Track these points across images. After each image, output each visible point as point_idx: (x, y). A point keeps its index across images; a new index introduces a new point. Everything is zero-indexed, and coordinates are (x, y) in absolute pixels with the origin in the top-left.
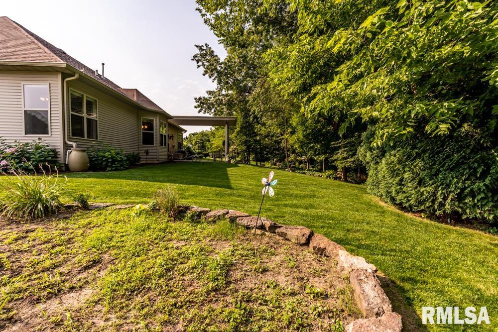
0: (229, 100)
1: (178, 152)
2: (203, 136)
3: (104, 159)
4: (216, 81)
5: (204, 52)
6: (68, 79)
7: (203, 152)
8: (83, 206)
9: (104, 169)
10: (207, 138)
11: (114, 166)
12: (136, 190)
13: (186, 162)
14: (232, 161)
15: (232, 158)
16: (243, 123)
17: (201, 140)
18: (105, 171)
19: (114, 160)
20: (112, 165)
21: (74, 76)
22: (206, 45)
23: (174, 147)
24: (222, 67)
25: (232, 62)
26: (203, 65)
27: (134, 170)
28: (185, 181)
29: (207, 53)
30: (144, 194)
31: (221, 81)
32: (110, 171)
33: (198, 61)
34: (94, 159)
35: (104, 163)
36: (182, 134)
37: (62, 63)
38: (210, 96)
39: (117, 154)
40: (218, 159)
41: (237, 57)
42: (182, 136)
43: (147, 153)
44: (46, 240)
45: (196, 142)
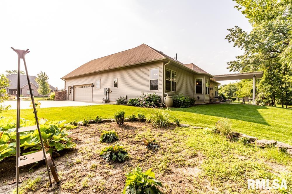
0: (255, 60)
1: (216, 97)
2: (231, 87)
3: (179, 102)
4: (244, 49)
5: (234, 32)
6: (165, 64)
7: (232, 98)
8: (177, 125)
9: (179, 107)
10: (234, 88)
11: (184, 105)
12: (200, 119)
13: (222, 104)
14: (260, 104)
15: (260, 102)
16: (268, 75)
17: (229, 89)
18: (180, 108)
19: (184, 102)
20: (183, 105)
21: (168, 62)
22: (236, 27)
23: (213, 94)
24: (249, 38)
25: (258, 32)
26: (233, 40)
27: (194, 108)
28: (227, 116)
29: (236, 32)
30: (204, 122)
31: (248, 47)
32: (183, 107)
33: (229, 39)
34: (175, 101)
35: (179, 104)
36: (218, 86)
37: (164, 58)
38: (238, 59)
39: (185, 99)
40: (246, 103)
41: (262, 28)
42: (218, 87)
43: (198, 98)
44: (170, 138)
45: (225, 91)
